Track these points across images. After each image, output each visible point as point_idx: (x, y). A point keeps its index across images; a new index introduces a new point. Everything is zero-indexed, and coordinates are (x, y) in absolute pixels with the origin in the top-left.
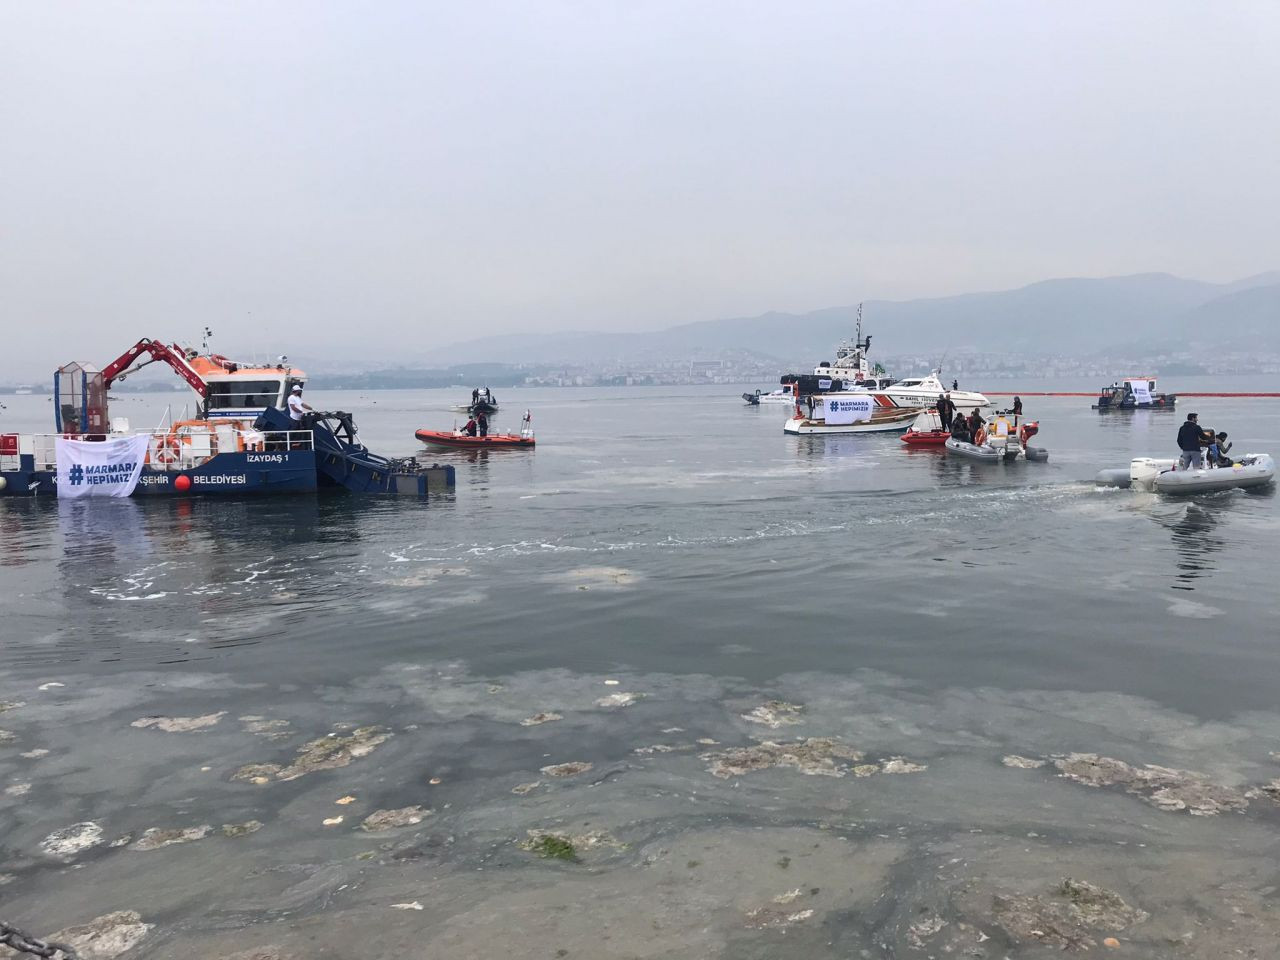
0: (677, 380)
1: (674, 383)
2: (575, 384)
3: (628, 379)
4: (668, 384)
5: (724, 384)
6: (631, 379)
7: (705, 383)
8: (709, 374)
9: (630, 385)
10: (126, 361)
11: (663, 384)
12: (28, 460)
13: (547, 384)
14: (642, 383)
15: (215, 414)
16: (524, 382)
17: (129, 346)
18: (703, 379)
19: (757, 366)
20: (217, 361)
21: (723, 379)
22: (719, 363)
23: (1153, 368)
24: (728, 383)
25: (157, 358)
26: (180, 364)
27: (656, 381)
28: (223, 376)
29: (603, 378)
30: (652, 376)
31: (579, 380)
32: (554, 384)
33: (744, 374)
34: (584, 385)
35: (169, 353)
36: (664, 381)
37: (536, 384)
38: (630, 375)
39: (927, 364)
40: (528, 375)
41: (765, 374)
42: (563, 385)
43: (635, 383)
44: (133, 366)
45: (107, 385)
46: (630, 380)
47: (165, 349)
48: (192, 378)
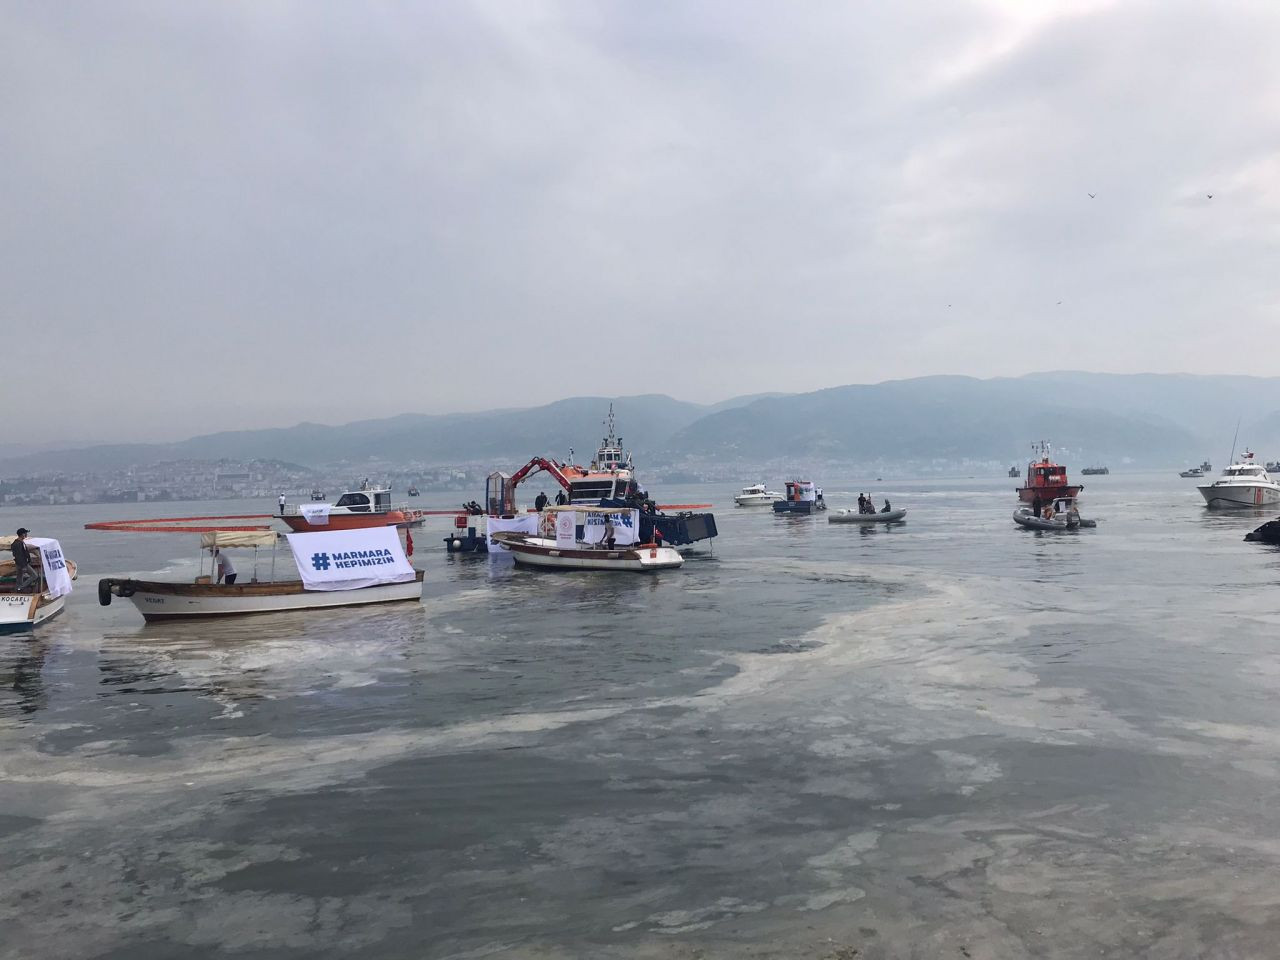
0: (198, 495)
1: (195, 498)
2: (71, 501)
3: (139, 494)
4: (189, 499)
5: (254, 497)
6: (143, 494)
7: (232, 498)
8: (236, 487)
9: (142, 501)
10: (525, 470)
11: (182, 499)
12: (472, 531)
13: (34, 502)
14: (157, 499)
15: (575, 503)
16: (4, 501)
17: (527, 462)
18: (229, 493)
19: (289, 479)
20: (576, 470)
21: (251, 493)
22: (248, 476)
23: (658, 477)
24: (258, 496)
25: (542, 468)
26: (556, 472)
27: (174, 495)
28: (580, 479)
29: (109, 493)
30: (168, 490)
31: (77, 497)
32: (44, 501)
33: (276, 487)
34: (82, 502)
35: (550, 465)
36: (185, 495)
37: (19, 502)
38: (142, 489)
39: (463, 475)
40: (9, 492)
41: (299, 487)
42: (56, 503)
43: (148, 499)
44: (528, 474)
45: (515, 485)
46: (141, 496)
47: (548, 463)
48: (562, 481)
